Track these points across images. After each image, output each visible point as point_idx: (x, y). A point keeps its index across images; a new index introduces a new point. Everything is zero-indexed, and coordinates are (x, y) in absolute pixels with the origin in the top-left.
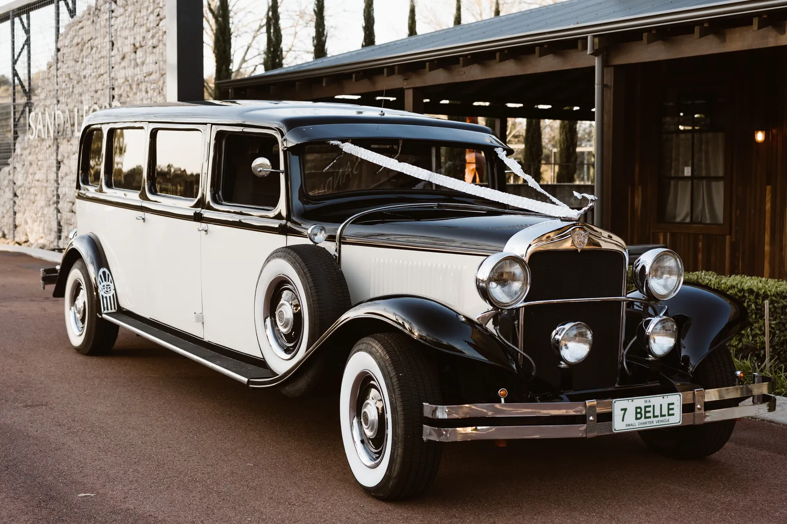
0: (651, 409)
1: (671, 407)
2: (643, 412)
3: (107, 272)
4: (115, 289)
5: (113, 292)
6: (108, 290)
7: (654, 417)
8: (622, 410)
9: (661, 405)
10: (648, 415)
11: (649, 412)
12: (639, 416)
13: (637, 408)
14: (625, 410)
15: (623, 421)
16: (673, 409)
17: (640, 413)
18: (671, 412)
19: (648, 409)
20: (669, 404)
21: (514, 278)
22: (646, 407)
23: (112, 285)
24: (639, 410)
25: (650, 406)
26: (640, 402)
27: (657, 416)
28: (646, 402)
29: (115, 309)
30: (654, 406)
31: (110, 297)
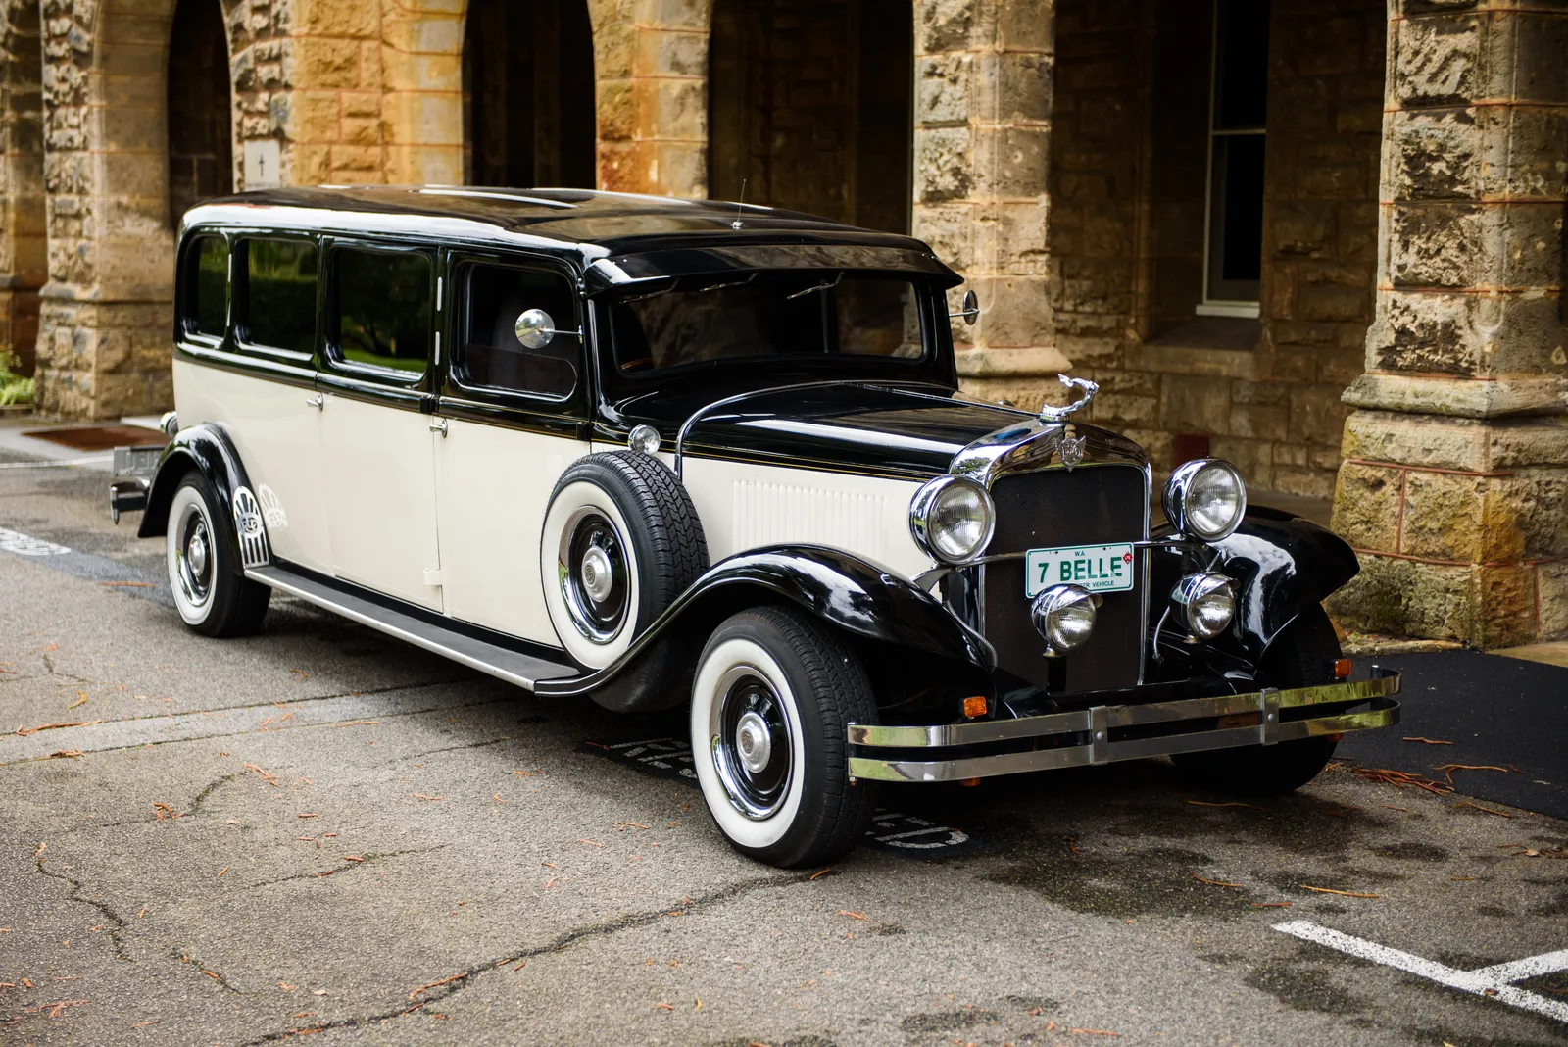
0: (1085, 565)
1: (1116, 563)
2: (1073, 569)
3: (249, 495)
4: (264, 525)
5: (261, 530)
6: (253, 527)
7: (1090, 577)
8: (1040, 565)
9: (1101, 560)
10: (1080, 574)
11: (1083, 569)
12: (1066, 575)
13: (1063, 563)
14: (1045, 565)
15: (1042, 581)
16: (1119, 566)
17: (1068, 570)
18: (1117, 571)
19: (1080, 566)
20: (1113, 559)
21: (965, 513)
22: (1077, 562)
23: (258, 518)
24: (1066, 567)
25: (1083, 561)
26: (1068, 554)
27: (1095, 577)
28: (1077, 554)
29: (265, 559)
30: (1089, 561)
31: (256, 539)
